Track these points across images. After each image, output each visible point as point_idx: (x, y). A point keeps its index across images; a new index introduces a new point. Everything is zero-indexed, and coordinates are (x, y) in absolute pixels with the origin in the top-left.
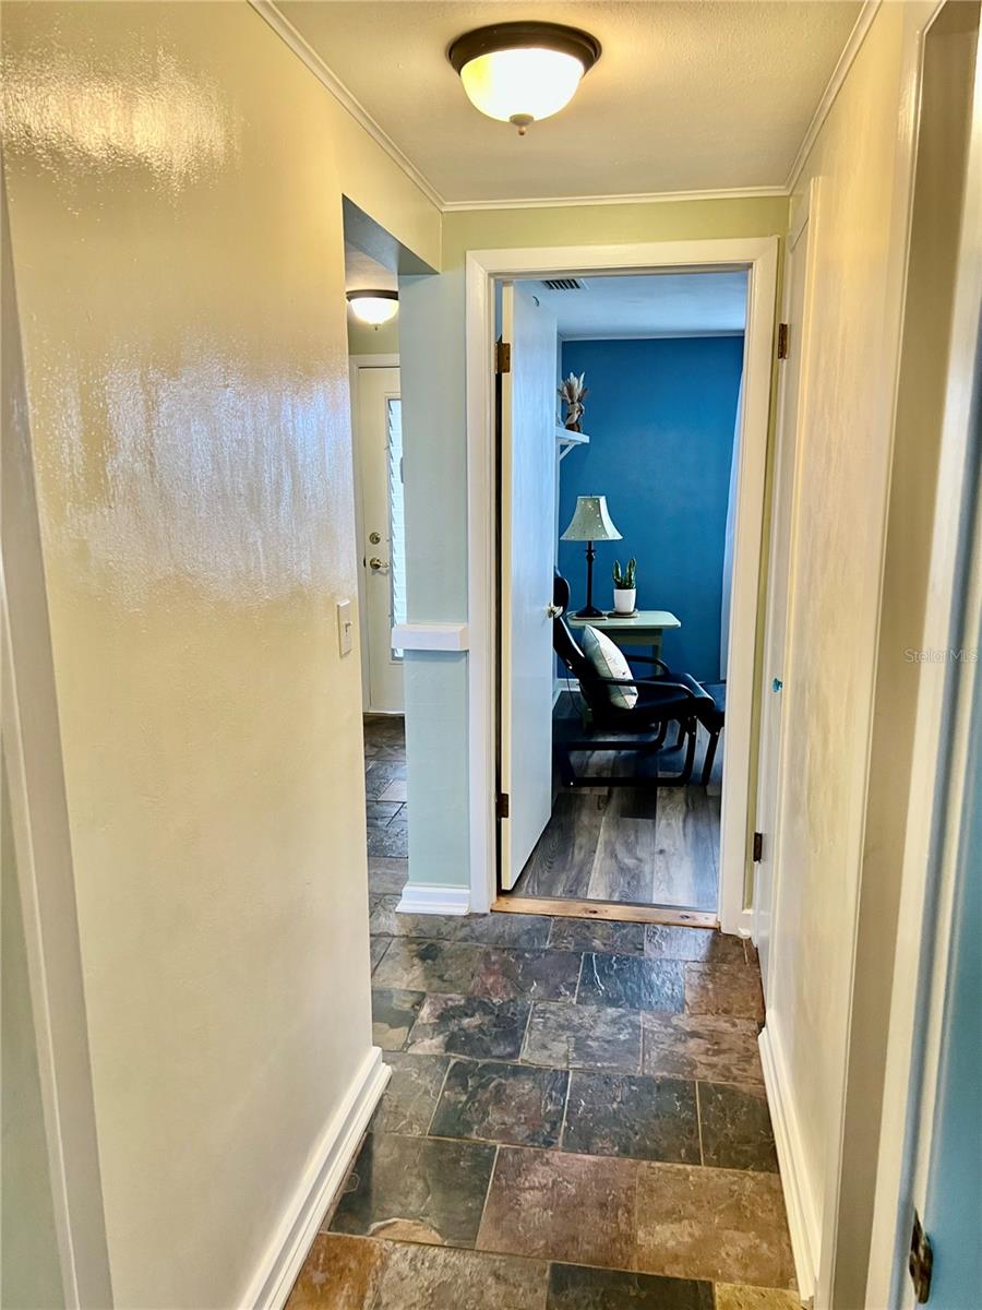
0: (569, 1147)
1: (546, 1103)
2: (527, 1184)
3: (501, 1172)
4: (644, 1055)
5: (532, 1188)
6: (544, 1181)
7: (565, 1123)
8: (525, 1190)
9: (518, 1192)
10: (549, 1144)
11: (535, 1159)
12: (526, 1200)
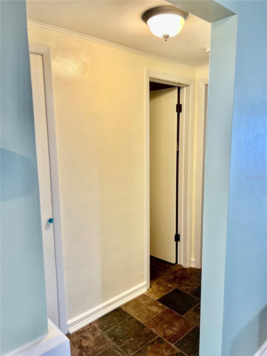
0: (155, 335)
1: (149, 350)
2: (174, 332)
3: (178, 338)
4: (104, 349)
5: (174, 331)
6: (170, 331)
7: (150, 341)
8: (176, 331)
9: (178, 332)
10: (159, 338)
11: (166, 337)
12: (177, 329)
